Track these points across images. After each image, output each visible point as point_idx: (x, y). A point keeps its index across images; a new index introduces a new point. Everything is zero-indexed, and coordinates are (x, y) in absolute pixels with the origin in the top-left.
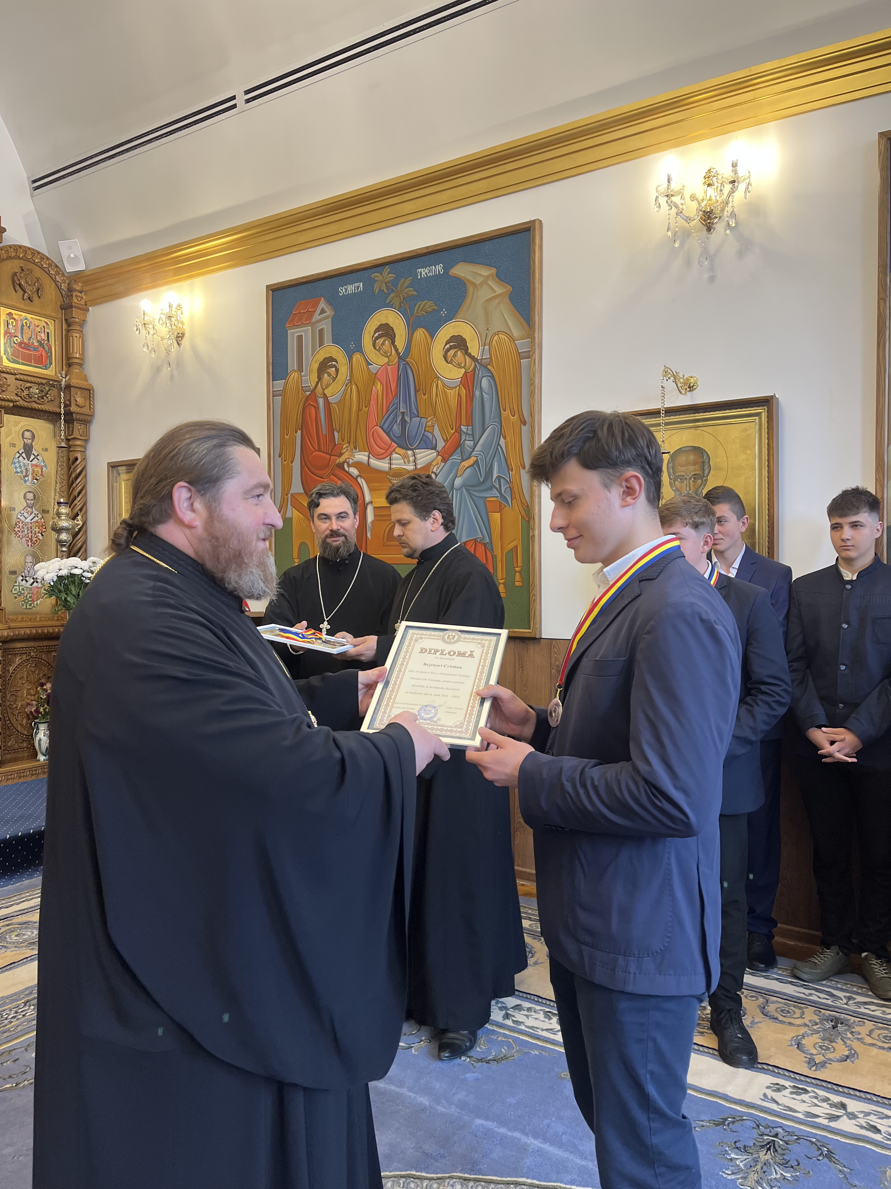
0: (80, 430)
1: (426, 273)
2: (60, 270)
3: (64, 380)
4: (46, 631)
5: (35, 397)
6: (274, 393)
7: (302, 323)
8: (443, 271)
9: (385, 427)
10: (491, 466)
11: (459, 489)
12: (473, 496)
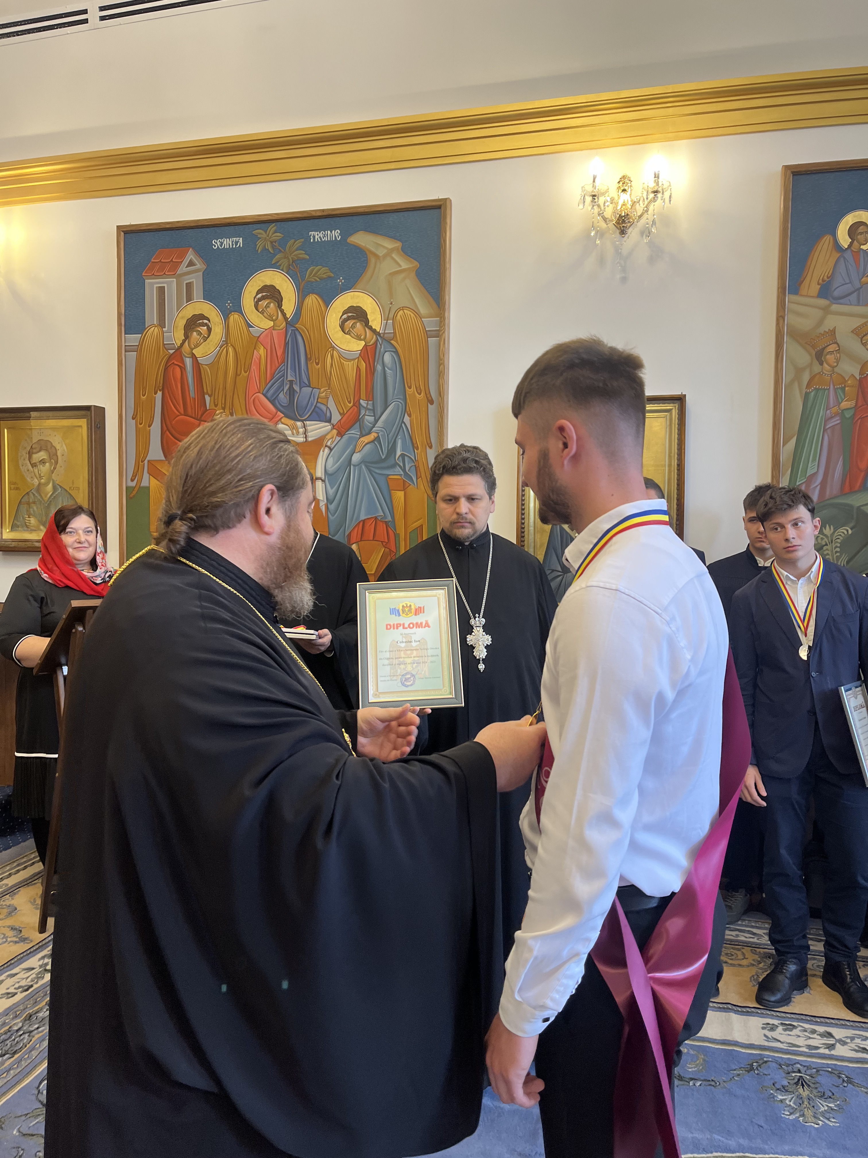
1: (320, 237)
6: (126, 347)
7: (165, 273)
8: (340, 237)
9: (269, 394)
10: (395, 443)
11: (358, 465)
12: (373, 473)
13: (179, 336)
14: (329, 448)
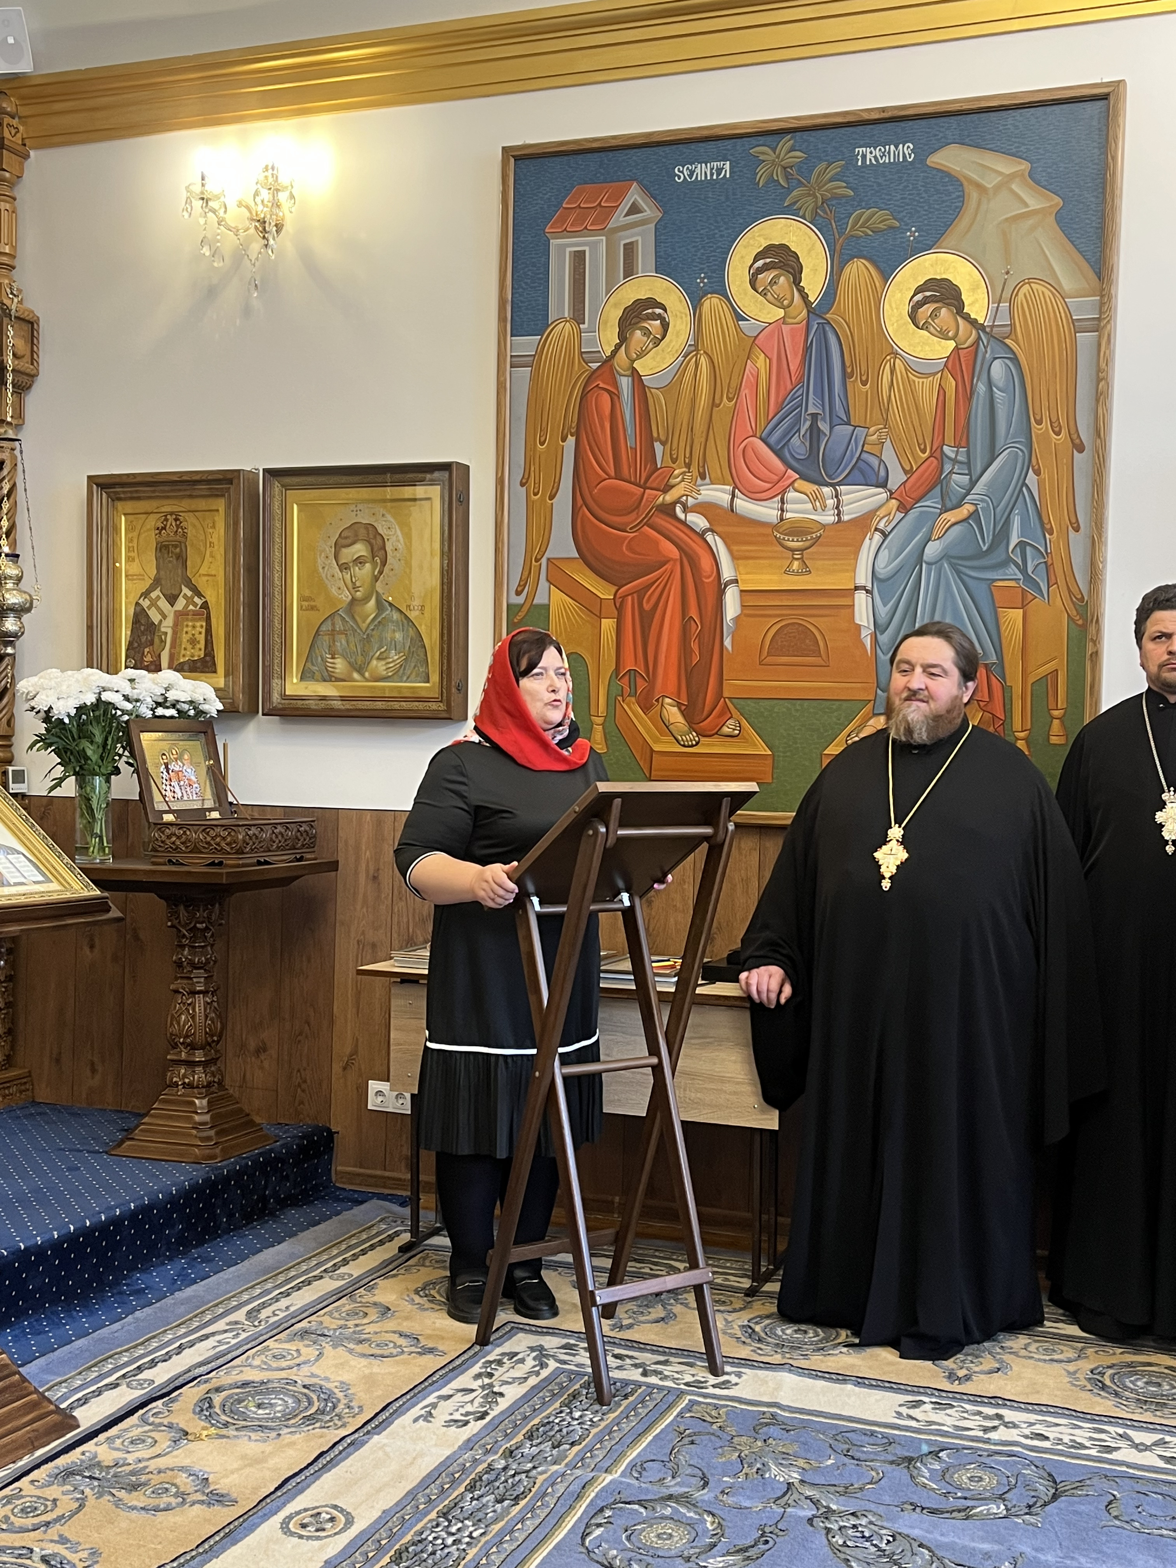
1: (875, 157)
6: (514, 359)
7: (586, 228)
8: (913, 156)
9: (772, 440)
10: (1007, 523)
11: (936, 563)
12: (964, 577)
13: (609, 338)
14: (882, 532)
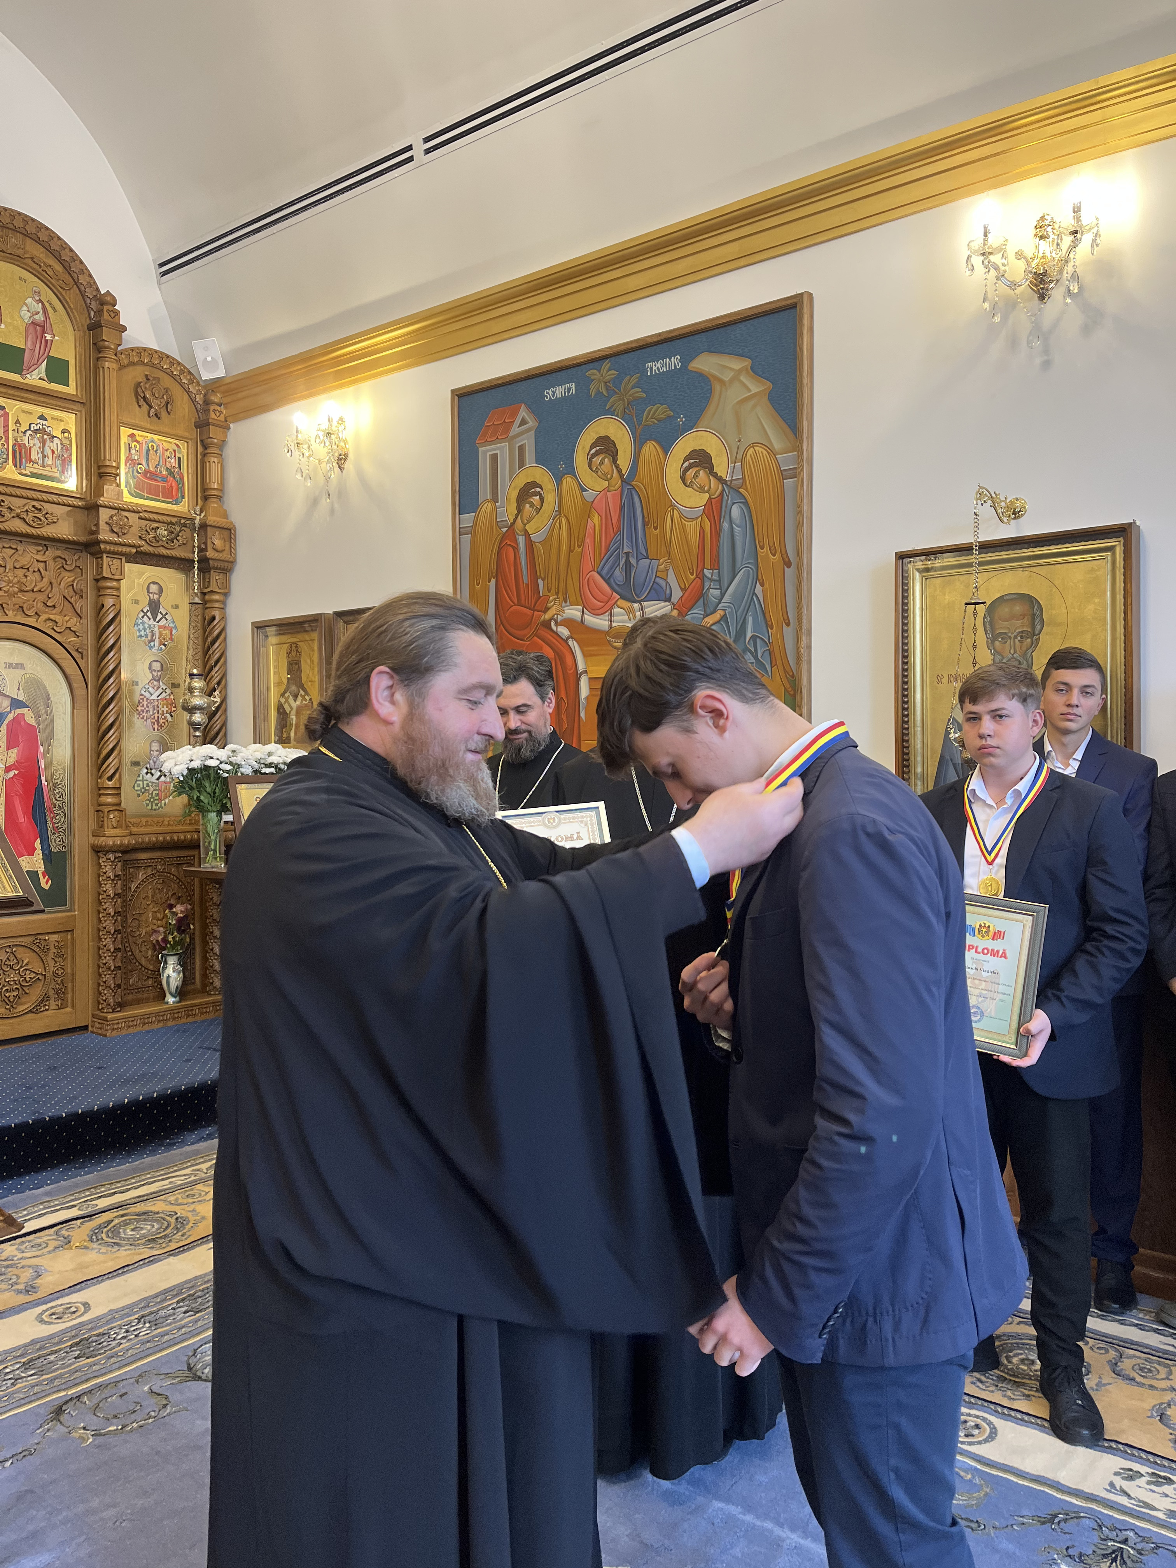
0: (218, 581)
1: (658, 368)
2: (195, 378)
3: (198, 517)
4: (176, 838)
5: (163, 541)
6: (460, 530)
7: (497, 438)
8: (680, 364)
9: (604, 572)
10: (744, 622)
